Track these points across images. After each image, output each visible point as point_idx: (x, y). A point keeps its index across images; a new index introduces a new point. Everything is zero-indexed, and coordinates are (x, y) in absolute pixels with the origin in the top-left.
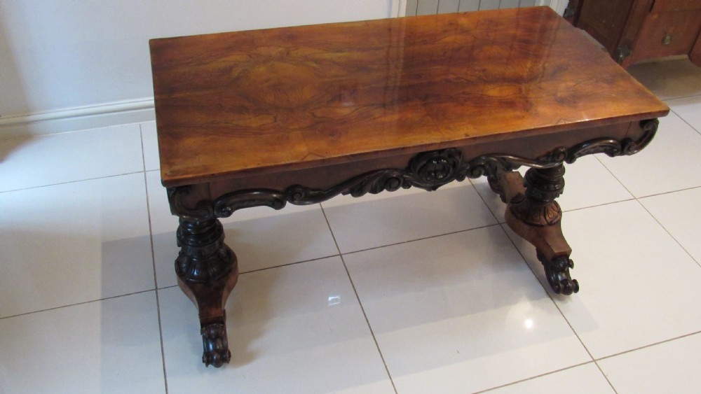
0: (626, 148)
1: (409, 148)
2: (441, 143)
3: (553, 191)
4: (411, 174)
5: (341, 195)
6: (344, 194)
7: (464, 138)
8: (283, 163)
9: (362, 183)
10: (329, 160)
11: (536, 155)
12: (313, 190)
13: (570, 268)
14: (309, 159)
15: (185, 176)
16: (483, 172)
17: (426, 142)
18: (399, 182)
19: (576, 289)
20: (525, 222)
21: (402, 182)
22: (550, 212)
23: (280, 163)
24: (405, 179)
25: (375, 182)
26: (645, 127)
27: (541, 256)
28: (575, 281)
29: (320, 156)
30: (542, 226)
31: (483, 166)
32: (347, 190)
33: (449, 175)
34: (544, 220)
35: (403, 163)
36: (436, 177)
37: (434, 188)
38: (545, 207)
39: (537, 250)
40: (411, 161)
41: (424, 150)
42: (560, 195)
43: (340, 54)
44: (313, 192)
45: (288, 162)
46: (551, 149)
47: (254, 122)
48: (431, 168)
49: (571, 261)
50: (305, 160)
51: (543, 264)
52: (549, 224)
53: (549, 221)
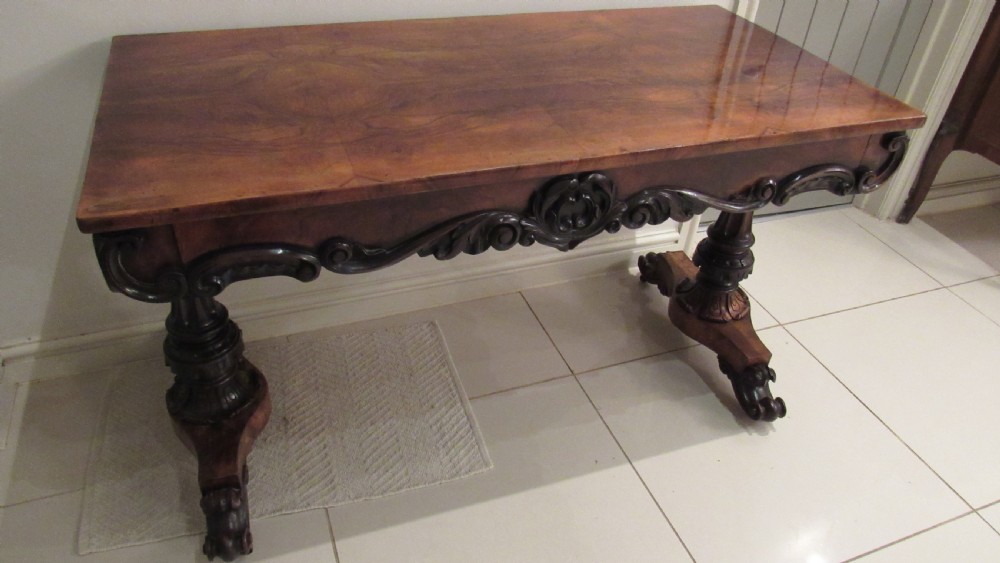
0: (862, 180)
1: (528, 168)
2: (581, 161)
3: (740, 268)
4: (534, 218)
5: (416, 256)
6: (423, 254)
7: (617, 153)
8: (307, 190)
9: (451, 233)
10: (390, 187)
12: (369, 246)
13: (770, 382)
14: (355, 183)
15: (121, 213)
16: (648, 216)
17: (556, 159)
18: (515, 233)
19: (783, 412)
20: (700, 318)
21: (519, 234)
22: (734, 303)
23: (302, 191)
24: (523, 227)
25: (473, 232)
26: (890, 147)
27: (725, 366)
28: (779, 400)
29: (375, 180)
30: (725, 322)
31: (647, 206)
32: (426, 246)
33: (594, 222)
34: (727, 315)
35: (520, 198)
36: (575, 225)
37: (572, 245)
38: (727, 295)
39: (719, 357)
40: (532, 198)
41: (553, 173)
42: (749, 276)
43: (415, 54)
44: (369, 250)
45: (316, 189)
46: (750, 181)
47: (264, 135)
48: (565, 210)
49: (772, 370)
50: (347, 186)
51: (729, 377)
52: (735, 319)
53: (734, 314)
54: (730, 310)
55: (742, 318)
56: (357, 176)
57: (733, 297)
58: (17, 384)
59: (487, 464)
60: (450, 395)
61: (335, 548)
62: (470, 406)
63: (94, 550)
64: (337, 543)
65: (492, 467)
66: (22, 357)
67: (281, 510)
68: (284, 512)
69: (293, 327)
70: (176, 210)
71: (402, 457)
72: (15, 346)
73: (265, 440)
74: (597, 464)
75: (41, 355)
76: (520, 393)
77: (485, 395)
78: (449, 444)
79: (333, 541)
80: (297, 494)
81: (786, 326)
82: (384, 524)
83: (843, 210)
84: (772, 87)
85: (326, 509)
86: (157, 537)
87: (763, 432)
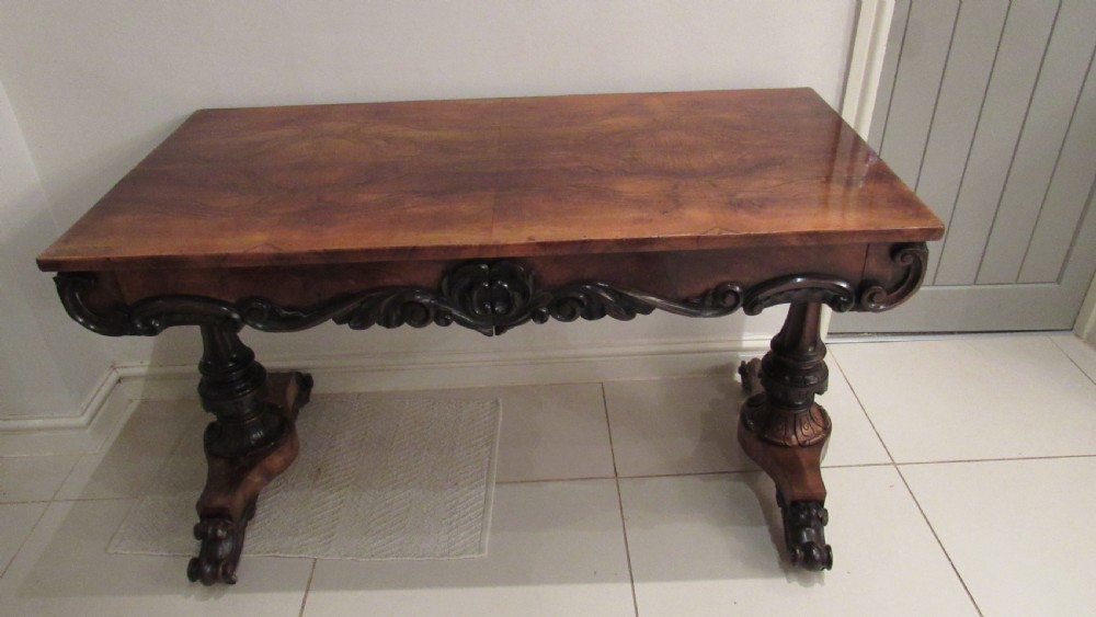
0: (866, 296)
6: (339, 321)
7: (524, 242)
11: (684, 293)
12: (286, 309)
16: (578, 310)
18: (427, 312)
19: (828, 564)
20: (761, 439)
21: (432, 313)
22: (804, 425)
26: (898, 259)
27: (782, 498)
28: (829, 550)
30: (787, 447)
31: (575, 299)
34: (794, 439)
35: (430, 276)
36: (493, 311)
37: (497, 331)
39: (777, 488)
44: (285, 312)
46: (711, 284)
49: (826, 511)
52: (802, 445)
53: (801, 439)
54: (799, 433)
55: (809, 445)
56: (267, 244)
57: (804, 419)
58: (131, 401)
59: (480, 550)
60: (479, 475)
61: (306, 597)
62: (493, 490)
63: (120, 551)
64: (310, 594)
65: (486, 554)
66: (135, 377)
67: (275, 551)
68: (277, 554)
69: (366, 385)
70: (108, 259)
71: (404, 526)
72: (133, 367)
73: (293, 485)
74: (596, 576)
75: (149, 378)
76: (551, 486)
77: (516, 482)
78: (454, 523)
79: (307, 591)
80: (297, 539)
81: (899, 467)
82: (358, 586)
83: (1053, 337)
84: (774, 183)
85: (316, 560)
86: (170, 552)
87: (807, 582)
